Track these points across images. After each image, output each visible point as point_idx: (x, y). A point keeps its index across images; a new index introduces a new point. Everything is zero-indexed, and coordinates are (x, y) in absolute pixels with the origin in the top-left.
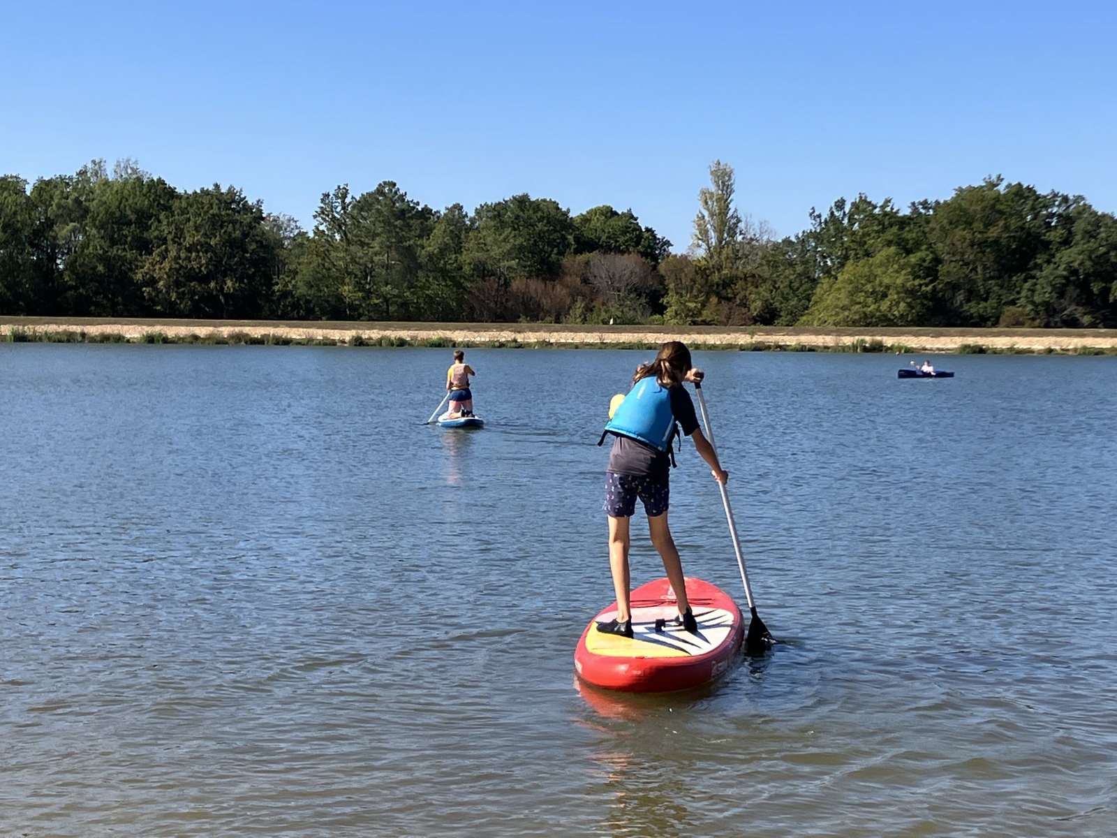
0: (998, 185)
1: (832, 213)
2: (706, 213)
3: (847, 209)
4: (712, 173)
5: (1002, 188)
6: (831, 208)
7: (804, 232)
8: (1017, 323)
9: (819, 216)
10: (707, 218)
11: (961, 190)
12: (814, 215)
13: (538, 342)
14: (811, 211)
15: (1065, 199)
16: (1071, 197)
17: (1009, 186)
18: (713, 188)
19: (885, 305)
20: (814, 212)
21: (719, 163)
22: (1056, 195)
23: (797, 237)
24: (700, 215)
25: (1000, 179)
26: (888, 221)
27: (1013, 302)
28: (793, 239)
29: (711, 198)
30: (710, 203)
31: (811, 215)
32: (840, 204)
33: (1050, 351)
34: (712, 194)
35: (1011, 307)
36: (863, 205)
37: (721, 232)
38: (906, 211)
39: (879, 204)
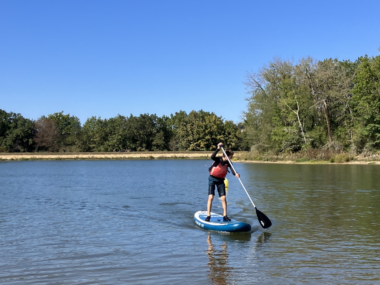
8: (2, 151)
15: (15, 114)
22: (12, 113)
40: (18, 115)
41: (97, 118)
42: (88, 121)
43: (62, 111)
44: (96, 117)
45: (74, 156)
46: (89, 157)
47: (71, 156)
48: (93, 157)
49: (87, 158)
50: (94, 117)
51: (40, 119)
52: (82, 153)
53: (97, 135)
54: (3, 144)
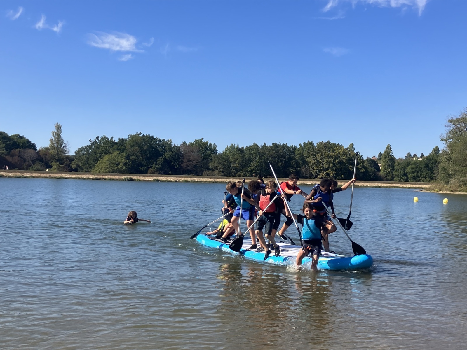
0: (139, 135)
1: (95, 140)
2: (53, 138)
3: (100, 139)
4: (55, 126)
5: (141, 135)
7: (87, 145)
8: (153, 173)
9: (92, 141)
10: (54, 139)
11: (131, 136)
12: (91, 141)
13: (30, 177)
15: (160, 140)
16: (161, 139)
17: (143, 135)
18: (56, 131)
19: (119, 167)
21: (57, 124)
22: (157, 139)
23: (85, 147)
24: (51, 139)
25: (141, 133)
26: (113, 143)
27: (151, 167)
28: (84, 147)
29: (55, 134)
30: (55, 135)
31: (89, 141)
32: (98, 138)
33: (176, 181)
34: (56, 133)
35: (150, 169)
36: (104, 138)
37: (57, 143)
38: (117, 141)
39: (110, 138)
50: (234, 145)
51: (182, 144)
53: (237, 162)
54: (154, 167)
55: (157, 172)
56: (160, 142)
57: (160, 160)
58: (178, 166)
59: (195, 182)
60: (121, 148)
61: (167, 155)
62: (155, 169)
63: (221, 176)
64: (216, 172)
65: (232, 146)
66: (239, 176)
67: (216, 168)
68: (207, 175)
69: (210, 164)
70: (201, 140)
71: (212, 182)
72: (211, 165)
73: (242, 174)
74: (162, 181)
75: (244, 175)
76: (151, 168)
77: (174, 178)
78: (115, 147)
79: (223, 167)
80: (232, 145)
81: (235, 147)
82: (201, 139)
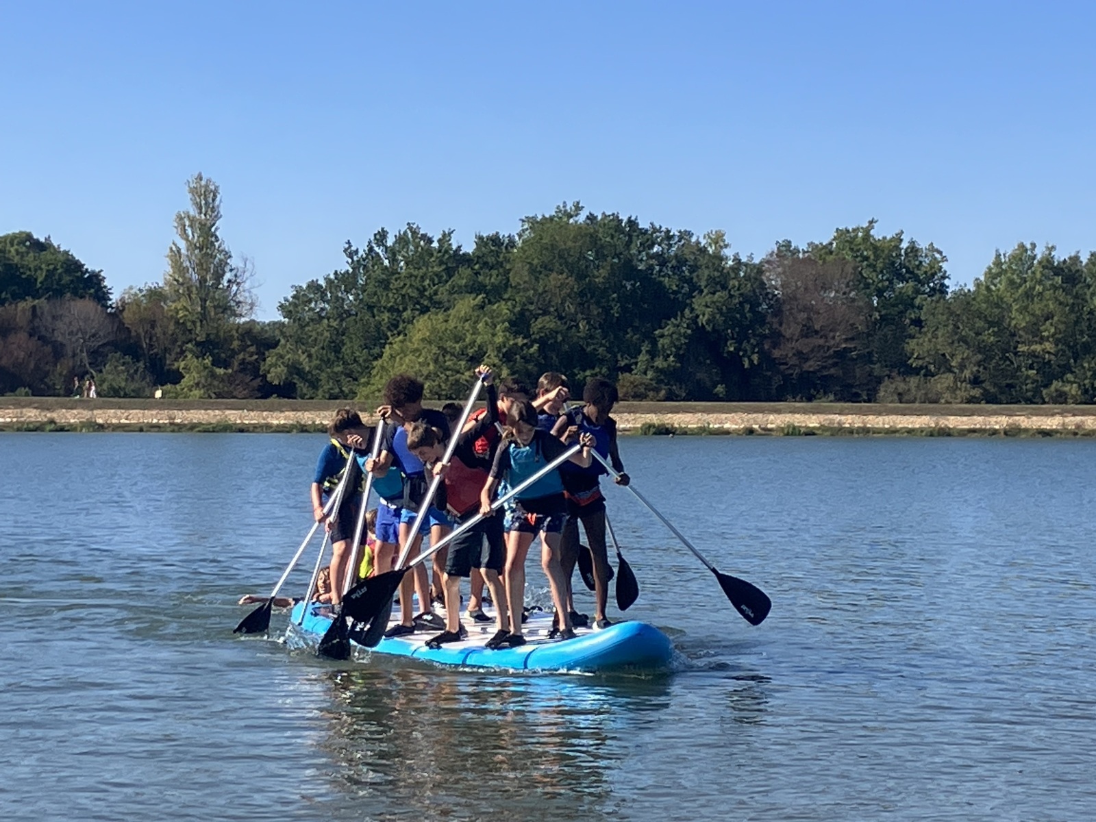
0: (570, 216)
1: (371, 249)
2: (182, 245)
3: (390, 241)
4: (192, 190)
5: (582, 218)
6: (370, 242)
7: (336, 273)
8: (640, 396)
9: (357, 252)
10: (183, 251)
11: (532, 221)
12: (351, 254)
14: (347, 246)
15: (668, 237)
16: (674, 232)
17: (591, 218)
18: (193, 212)
20: (350, 246)
21: (200, 178)
22: (655, 230)
23: (327, 279)
24: (174, 249)
25: (578, 208)
27: (628, 369)
28: (322, 282)
29: (191, 226)
30: (189, 231)
31: (345, 251)
32: (381, 236)
34: (192, 220)
35: (628, 374)
36: (412, 238)
37: (201, 266)
38: (469, 248)
39: (436, 236)
40: (681, 238)
41: (1040, 253)
42: (998, 263)
43: (871, 222)
44: (1034, 245)
45: (993, 419)
46: (1064, 424)
47: (980, 419)
48: (1078, 426)
49: (1056, 431)
50: (1029, 246)
51: (771, 255)
52: (1021, 410)
53: (1048, 329)
54: (641, 366)
55: (657, 390)
56: (670, 246)
57: (671, 333)
58: (755, 358)
59: (838, 432)
60: (491, 279)
61: (704, 308)
62: (650, 374)
63: (971, 400)
64: (943, 382)
65: (1022, 256)
66: (1061, 398)
67: (943, 364)
68: (901, 397)
69: (911, 345)
70: (867, 232)
71: (922, 430)
72: (919, 347)
73: (1073, 390)
74: (685, 432)
75: (1086, 391)
76: (630, 371)
77: (736, 416)
78: (463, 276)
79: (980, 357)
80: (1022, 246)
81: (1034, 257)
82: (865, 225)
